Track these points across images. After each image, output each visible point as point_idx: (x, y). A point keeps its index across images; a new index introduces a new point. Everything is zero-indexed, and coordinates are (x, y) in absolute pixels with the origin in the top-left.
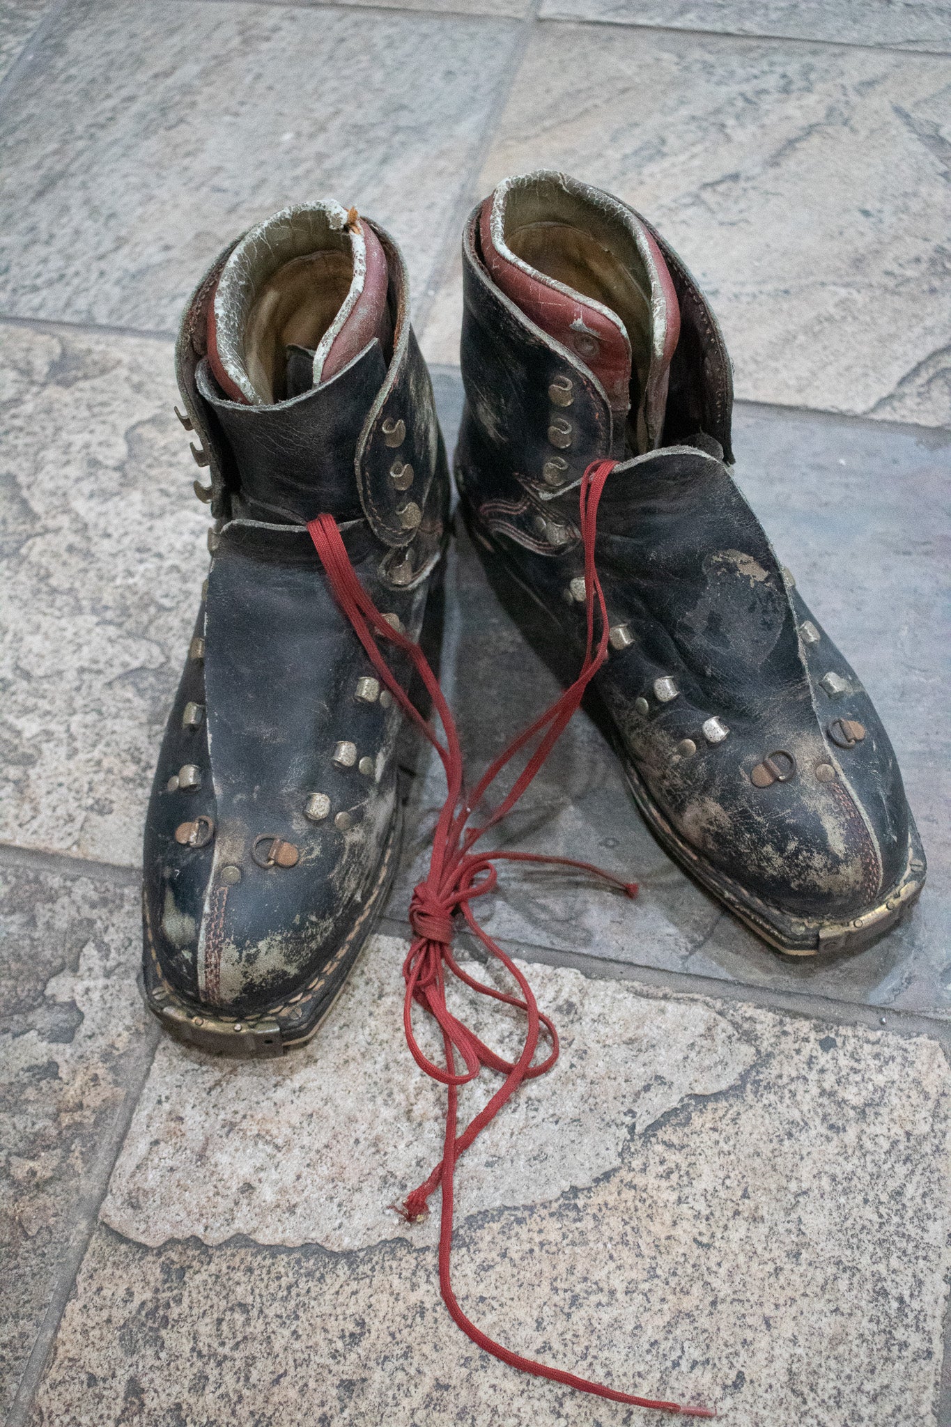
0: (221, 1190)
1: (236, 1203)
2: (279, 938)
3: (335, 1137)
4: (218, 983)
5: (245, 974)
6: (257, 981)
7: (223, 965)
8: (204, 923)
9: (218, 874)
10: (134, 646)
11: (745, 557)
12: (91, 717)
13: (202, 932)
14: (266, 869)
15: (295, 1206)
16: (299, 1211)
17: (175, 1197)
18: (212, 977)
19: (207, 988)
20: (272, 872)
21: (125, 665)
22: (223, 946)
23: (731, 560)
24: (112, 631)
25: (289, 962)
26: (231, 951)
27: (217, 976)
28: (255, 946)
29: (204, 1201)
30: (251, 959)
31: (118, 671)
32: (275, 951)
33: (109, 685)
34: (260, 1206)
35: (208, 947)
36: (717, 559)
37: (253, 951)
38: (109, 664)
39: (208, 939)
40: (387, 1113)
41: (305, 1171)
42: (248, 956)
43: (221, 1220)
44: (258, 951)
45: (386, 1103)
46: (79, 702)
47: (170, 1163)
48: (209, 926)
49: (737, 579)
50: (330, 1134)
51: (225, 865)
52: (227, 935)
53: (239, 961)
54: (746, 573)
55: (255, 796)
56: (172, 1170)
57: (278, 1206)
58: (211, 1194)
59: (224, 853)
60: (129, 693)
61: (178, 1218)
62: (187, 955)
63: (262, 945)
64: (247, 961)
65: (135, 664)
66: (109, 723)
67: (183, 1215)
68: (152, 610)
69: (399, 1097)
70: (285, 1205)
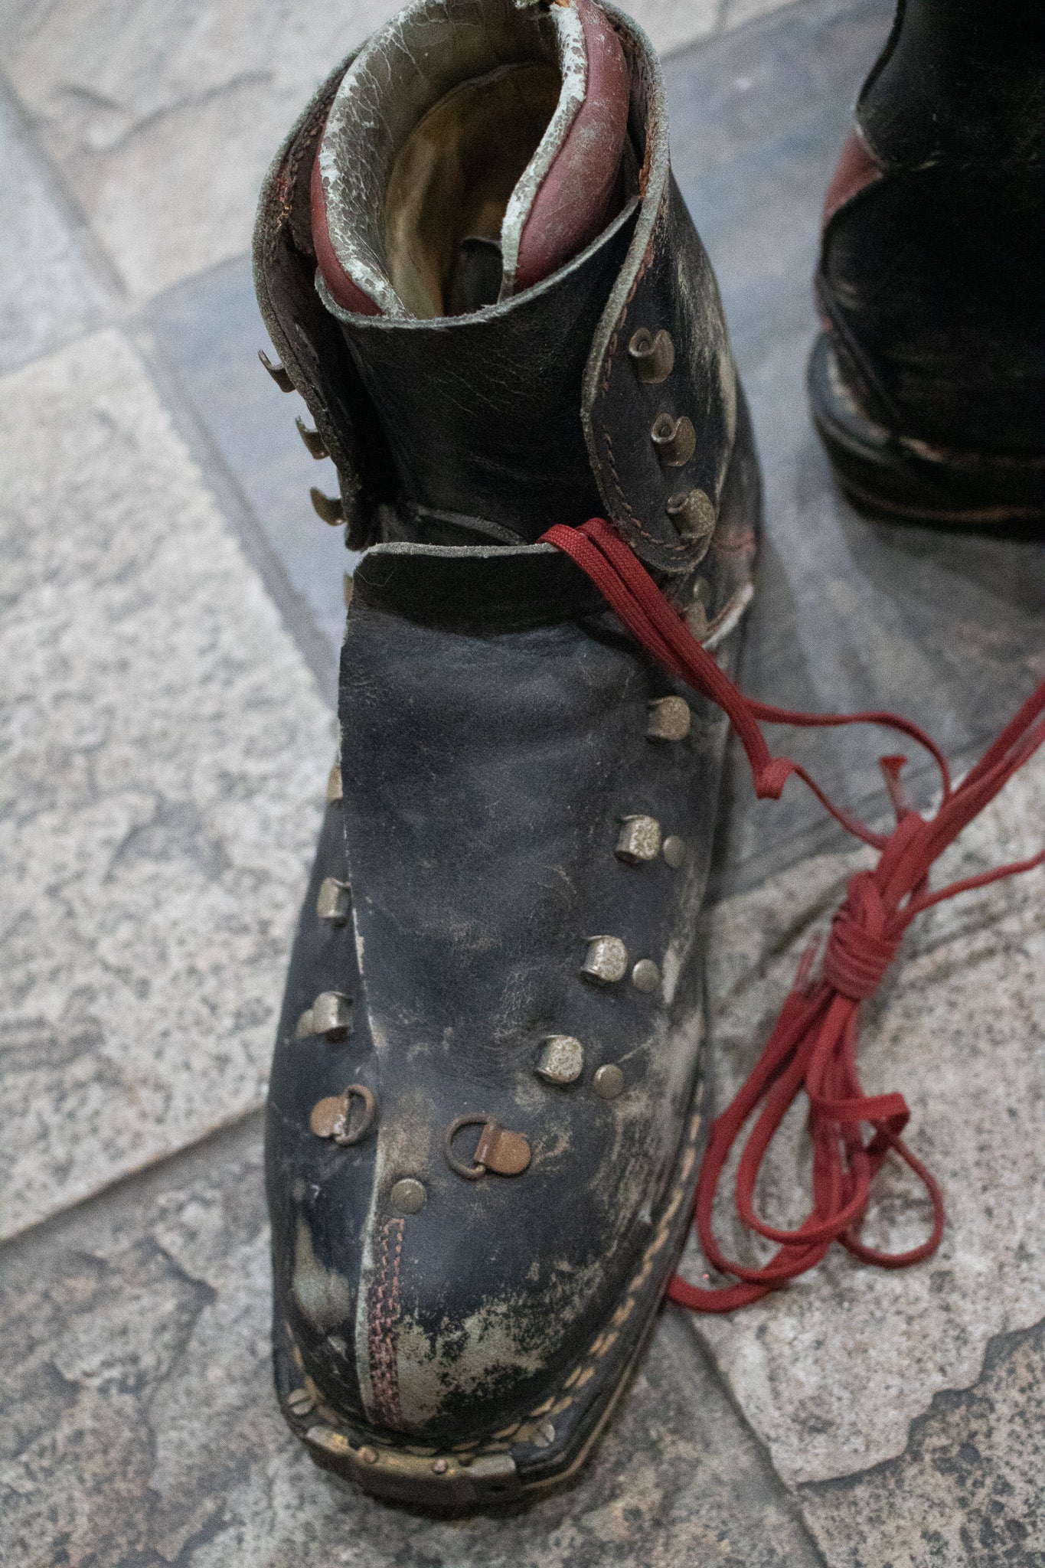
0: (912, 1310)
1: (947, 1308)
3: (979, 1130)
10: (98, 813)
12: (125, 931)
15: (1022, 1247)
16: (1033, 1248)
17: (861, 1370)
21: (106, 843)
24: (47, 820)
29: (905, 1344)
31: (102, 858)
33: (109, 879)
34: (980, 1286)
38: (83, 855)
40: (1010, 1052)
41: (990, 1199)
43: (950, 1344)
45: (995, 1043)
46: (87, 927)
47: (808, 1338)
50: (970, 1133)
56: (819, 1344)
57: (1001, 1266)
58: (903, 1327)
60: (148, 868)
61: (893, 1392)
65: (120, 831)
66: (158, 919)
67: (895, 1381)
68: (79, 761)
69: (1004, 1025)
70: (1009, 1258)
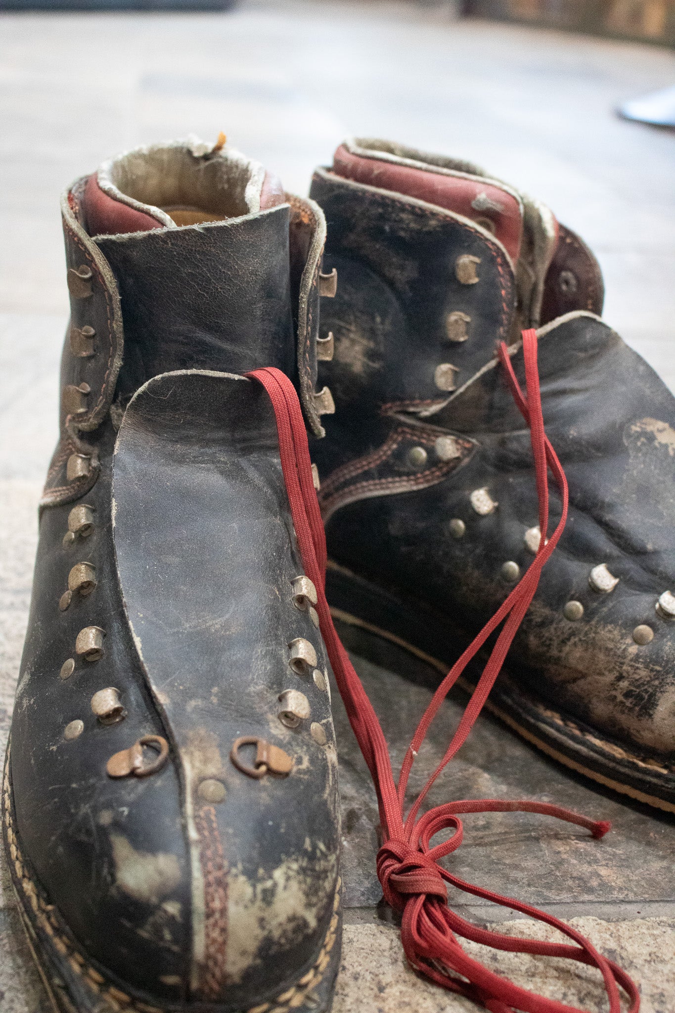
2: (295, 866)
4: (224, 943)
5: (262, 921)
6: (276, 934)
7: (233, 910)
8: (195, 853)
9: (195, 791)
11: (660, 425)
13: (196, 865)
14: (255, 778)
18: (215, 934)
19: (208, 957)
20: (265, 782)
22: (229, 879)
23: (649, 428)
25: (309, 905)
26: (241, 887)
27: (224, 930)
28: (271, 877)
30: (268, 896)
32: (294, 885)
35: (208, 885)
36: (636, 428)
37: (269, 884)
39: (206, 873)
42: (265, 891)
44: (275, 885)
48: (202, 857)
49: (656, 448)
51: (202, 779)
52: (234, 865)
53: (253, 901)
54: (664, 441)
55: (215, 700)
59: (197, 764)
62: (172, 908)
63: (279, 874)
64: (264, 899)
